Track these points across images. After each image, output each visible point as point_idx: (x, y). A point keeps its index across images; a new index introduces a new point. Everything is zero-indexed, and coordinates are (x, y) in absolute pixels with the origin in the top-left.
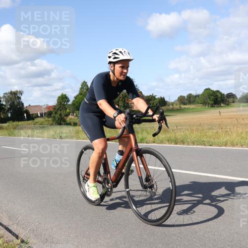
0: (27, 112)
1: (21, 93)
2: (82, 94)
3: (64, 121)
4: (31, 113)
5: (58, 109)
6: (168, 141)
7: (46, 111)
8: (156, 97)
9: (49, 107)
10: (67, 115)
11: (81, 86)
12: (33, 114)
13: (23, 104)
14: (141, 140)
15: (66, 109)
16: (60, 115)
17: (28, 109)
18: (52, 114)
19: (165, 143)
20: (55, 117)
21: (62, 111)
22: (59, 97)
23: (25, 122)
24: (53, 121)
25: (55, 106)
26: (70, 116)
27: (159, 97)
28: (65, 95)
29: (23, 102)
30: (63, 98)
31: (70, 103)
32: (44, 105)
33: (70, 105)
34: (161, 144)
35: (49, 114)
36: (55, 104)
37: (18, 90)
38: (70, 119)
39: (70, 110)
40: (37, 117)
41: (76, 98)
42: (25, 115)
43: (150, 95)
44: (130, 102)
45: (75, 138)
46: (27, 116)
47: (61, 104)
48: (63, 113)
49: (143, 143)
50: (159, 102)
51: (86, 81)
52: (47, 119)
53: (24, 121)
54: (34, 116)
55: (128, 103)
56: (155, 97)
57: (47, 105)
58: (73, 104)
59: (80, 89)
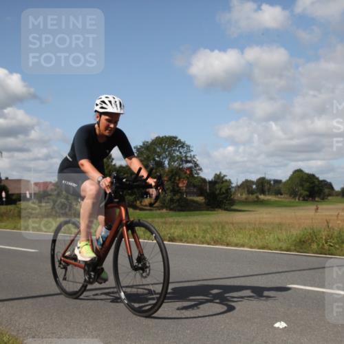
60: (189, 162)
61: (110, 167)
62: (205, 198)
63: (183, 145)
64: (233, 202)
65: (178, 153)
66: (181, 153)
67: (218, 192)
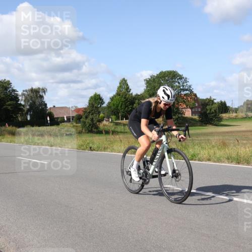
0: (51, 115)
1: (44, 91)
2: (120, 95)
3: (97, 128)
4: (55, 116)
5: (89, 113)
6: (228, 159)
7: (75, 114)
8: (215, 101)
9: (78, 110)
10: (101, 121)
11: (119, 85)
12: (58, 118)
13: (46, 105)
14: (192, 156)
15: (99, 113)
16: (92, 120)
17: (52, 111)
18: (81, 118)
19: (224, 162)
20: (85, 123)
21: (95, 115)
22: (91, 97)
23: (48, 127)
24: (83, 128)
25: (85, 109)
26: (105, 122)
27: (219, 101)
28: (99, 95)
29: (46, 102)
30: (97, 99)
31: (105, 105)
32: (72, 107)
33: (105, 108)
34: (219, 162)
35: (78, 118)
36: (86, 106)
37: (41, 87)
38: (104, 125)
39: (104, 114)
40: (63, 121)
41: (112, 99)
42: (48, 119)
43: (207, 99)
44: (180, 107)
45: (109, 150)
46: (50, 120)
47: (93, 106)
48: (96, 117)
49: (195, 160)
50: (219, 107)
51: (126, 79)
52: (75, 124)
53: (46, 126)
54: (59, 120)
55: (178, 108)
56: (213, 101)
57: (76, 107)
58: (109, 106)
59: (118, 89)
60: (187, 90)
61: (127, 96)
62: (200, 117)
63: (181, 78)
64: (221, 119)
65: (177, 84)
66: (179, 83)
67: (208, 112)
